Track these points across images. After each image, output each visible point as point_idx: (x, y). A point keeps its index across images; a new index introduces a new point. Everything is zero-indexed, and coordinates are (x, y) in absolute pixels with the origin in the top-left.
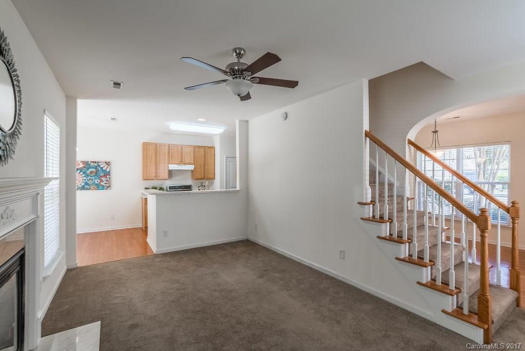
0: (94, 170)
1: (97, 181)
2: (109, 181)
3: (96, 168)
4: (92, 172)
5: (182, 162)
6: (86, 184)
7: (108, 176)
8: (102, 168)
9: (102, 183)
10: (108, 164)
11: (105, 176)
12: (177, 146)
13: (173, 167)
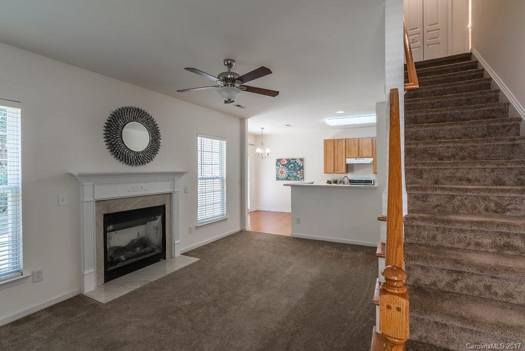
0: (293, 165)
1: (295, 174)
2: (303, 174)
3: (294, 164)
4: (292, 167)
5: (360, 156)
6: (289, 176)
7: (302, 170)
8: (298, 164)
9: (298, 176)
10: (302, 160)
11: (300, 170)
12: (354, 139)
13: (349, 161)
